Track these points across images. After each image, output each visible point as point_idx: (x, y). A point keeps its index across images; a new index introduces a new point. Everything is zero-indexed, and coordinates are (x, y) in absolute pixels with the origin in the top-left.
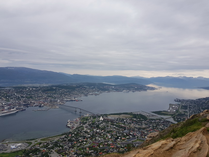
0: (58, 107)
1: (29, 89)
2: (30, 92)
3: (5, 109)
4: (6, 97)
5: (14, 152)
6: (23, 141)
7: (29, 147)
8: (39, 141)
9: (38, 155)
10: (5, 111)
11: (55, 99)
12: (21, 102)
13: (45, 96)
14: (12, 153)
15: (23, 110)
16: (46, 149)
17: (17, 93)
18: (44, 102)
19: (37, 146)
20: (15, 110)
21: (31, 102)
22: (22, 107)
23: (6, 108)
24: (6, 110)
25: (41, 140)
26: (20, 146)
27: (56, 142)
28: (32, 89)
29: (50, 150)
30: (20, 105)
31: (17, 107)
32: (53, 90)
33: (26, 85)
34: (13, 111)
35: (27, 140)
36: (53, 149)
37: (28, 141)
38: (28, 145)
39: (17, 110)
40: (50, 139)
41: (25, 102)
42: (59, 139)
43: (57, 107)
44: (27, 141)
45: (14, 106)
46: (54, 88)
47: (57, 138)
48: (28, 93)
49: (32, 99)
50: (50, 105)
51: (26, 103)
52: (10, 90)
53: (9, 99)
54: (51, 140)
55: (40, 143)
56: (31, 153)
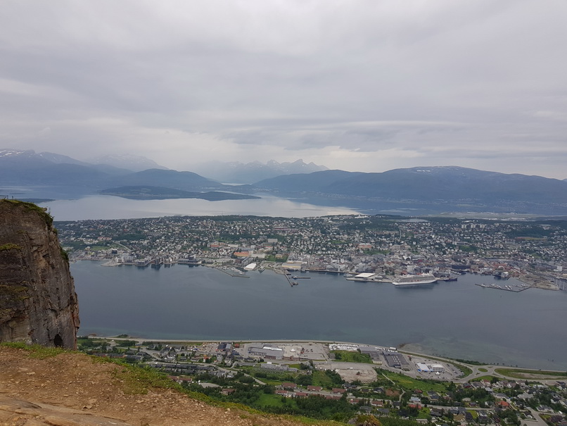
0: (558, 288)
1: (468, 227)
2: (472, 233)
3: (408, 271)
4: (410, 243)
5: (425, 381)
6: (448, 360)
7: (464, 381)
8: (491, 371)
9: (488, 410)
10: (408, 276)
11: (548, 261)
12: (447, 259)
13: (515, 248)
14: (419, 380)
15: (450, 280)
16: (513, 400)
17: (436, 234)
18: (511, 267)
19: (486, 385)
20: (430, 278)
21: (472, 263)
22: (449, 271)
23: (409, 268)
24: (411, 274)
25: (499, 371)
26: (440, 370)
27: (544, 391)
28: (478, 226)
29: (522, 408)
30: (445, 266)
31: (437, 269)
32: (543, 233)
33: (459, 215)
34: (427, 278)
35: (457, 360)
36: (534, 408)
37: (462, 364)
38: (460, 374)
39: (437, 279)
40: (527, 375)
41: (456, 260)
42: (555, 386)
43: (553, 287)
44: (458, 363)
45: (428, 266)
46: (546, 227)
47: (547, 379)
48: (464, 236)
49: (476, 253)
50: (528, 277)
51: (460, 261)
52: (419, 226)
53: (416, 249)
54: (529, 381)
55: (495, 380)
56: (468, 396)
